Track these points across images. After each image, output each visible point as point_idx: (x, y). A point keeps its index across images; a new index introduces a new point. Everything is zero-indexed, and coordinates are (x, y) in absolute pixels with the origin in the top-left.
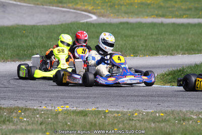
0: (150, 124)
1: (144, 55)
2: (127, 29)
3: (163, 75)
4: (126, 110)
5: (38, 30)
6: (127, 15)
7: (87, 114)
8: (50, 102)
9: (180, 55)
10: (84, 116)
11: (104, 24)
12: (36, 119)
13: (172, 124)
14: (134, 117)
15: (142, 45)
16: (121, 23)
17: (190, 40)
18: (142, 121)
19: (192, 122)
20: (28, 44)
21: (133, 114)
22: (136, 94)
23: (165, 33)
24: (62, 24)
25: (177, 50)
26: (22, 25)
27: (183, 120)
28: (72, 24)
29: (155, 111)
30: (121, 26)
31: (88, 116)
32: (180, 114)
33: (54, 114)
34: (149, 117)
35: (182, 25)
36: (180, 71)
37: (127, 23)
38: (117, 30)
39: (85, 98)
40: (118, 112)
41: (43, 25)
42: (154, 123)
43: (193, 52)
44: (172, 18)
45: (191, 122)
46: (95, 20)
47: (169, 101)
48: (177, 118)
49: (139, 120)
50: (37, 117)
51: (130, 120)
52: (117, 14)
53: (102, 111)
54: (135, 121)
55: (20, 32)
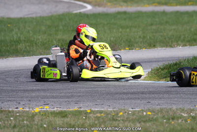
0: (135, 125)
1: (141, 48)
2: (125, 19)
3: (158, 70)
4: (111, 110)
5: (26, 23)
6: (125, 4)
7: (66, 115)
8: (29, 103)
9: (180, 47)
10: (64, 117)
11: (99, 14)
12: (10, 122)
13: (159, 124)
14: (118, 117)
15: (140, 37)
16: (119, 13)
17: (192, 30)
18: (127, 121)
19: (182, 120)
20: (12, 39)
21: (118, 114)
22: (125, 91)
23: (167, 22)
24: (52, 16)
25: (177, 42)
26: (8, 18)
27: (172, 119)
28: (63, 15)
29: (142, 110)
30: (119, 16)
31: (67, 117)
32: (170, 112)
33: (30, 115)
34: (135, 117)
35: (187, 13)
36: (176, 64)
37: (125, 13)
38: (113, 20)
39: (68, 97)
40: (101, 112)
41: (31, 18)
42: (140, 123)
43: (195, 44)
44: (176, 5)
45: (180, 121)
46: (90, 10)
47: (160, 98)
48: (166, 117)
49: (123, 120)
50: (11, 120)
51: (114, 120)
52: (115, 3)
53: (83, 111)
54: (119, 121)
55: (5, 26)
